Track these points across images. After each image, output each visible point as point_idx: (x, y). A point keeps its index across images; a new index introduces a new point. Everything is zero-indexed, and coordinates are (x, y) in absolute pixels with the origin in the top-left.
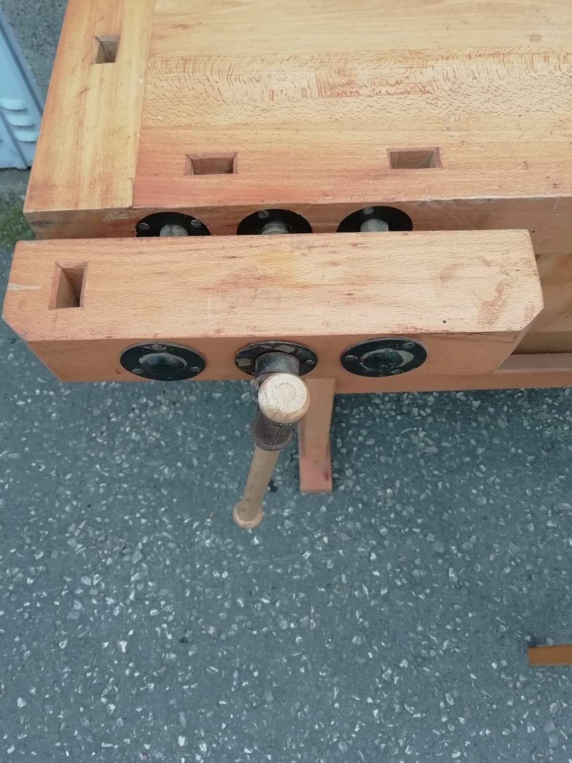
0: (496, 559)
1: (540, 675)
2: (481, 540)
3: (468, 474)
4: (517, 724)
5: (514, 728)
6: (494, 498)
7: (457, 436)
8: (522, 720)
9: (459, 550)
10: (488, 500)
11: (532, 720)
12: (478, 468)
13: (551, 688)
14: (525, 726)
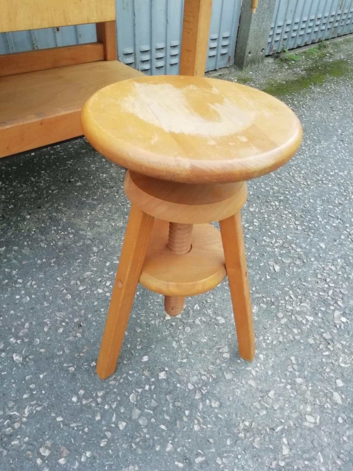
0: (50, 328)
1: (112, 382)
2: (34, 323)
3: (9, 289)
4: (110, 429)
5: (109, 434)
6: (34, 294)
8: (113, 423)
10: (30, 297)
11: (120, 417)
12: (16, 282)
13: (125, 386)
14: (117, 426)
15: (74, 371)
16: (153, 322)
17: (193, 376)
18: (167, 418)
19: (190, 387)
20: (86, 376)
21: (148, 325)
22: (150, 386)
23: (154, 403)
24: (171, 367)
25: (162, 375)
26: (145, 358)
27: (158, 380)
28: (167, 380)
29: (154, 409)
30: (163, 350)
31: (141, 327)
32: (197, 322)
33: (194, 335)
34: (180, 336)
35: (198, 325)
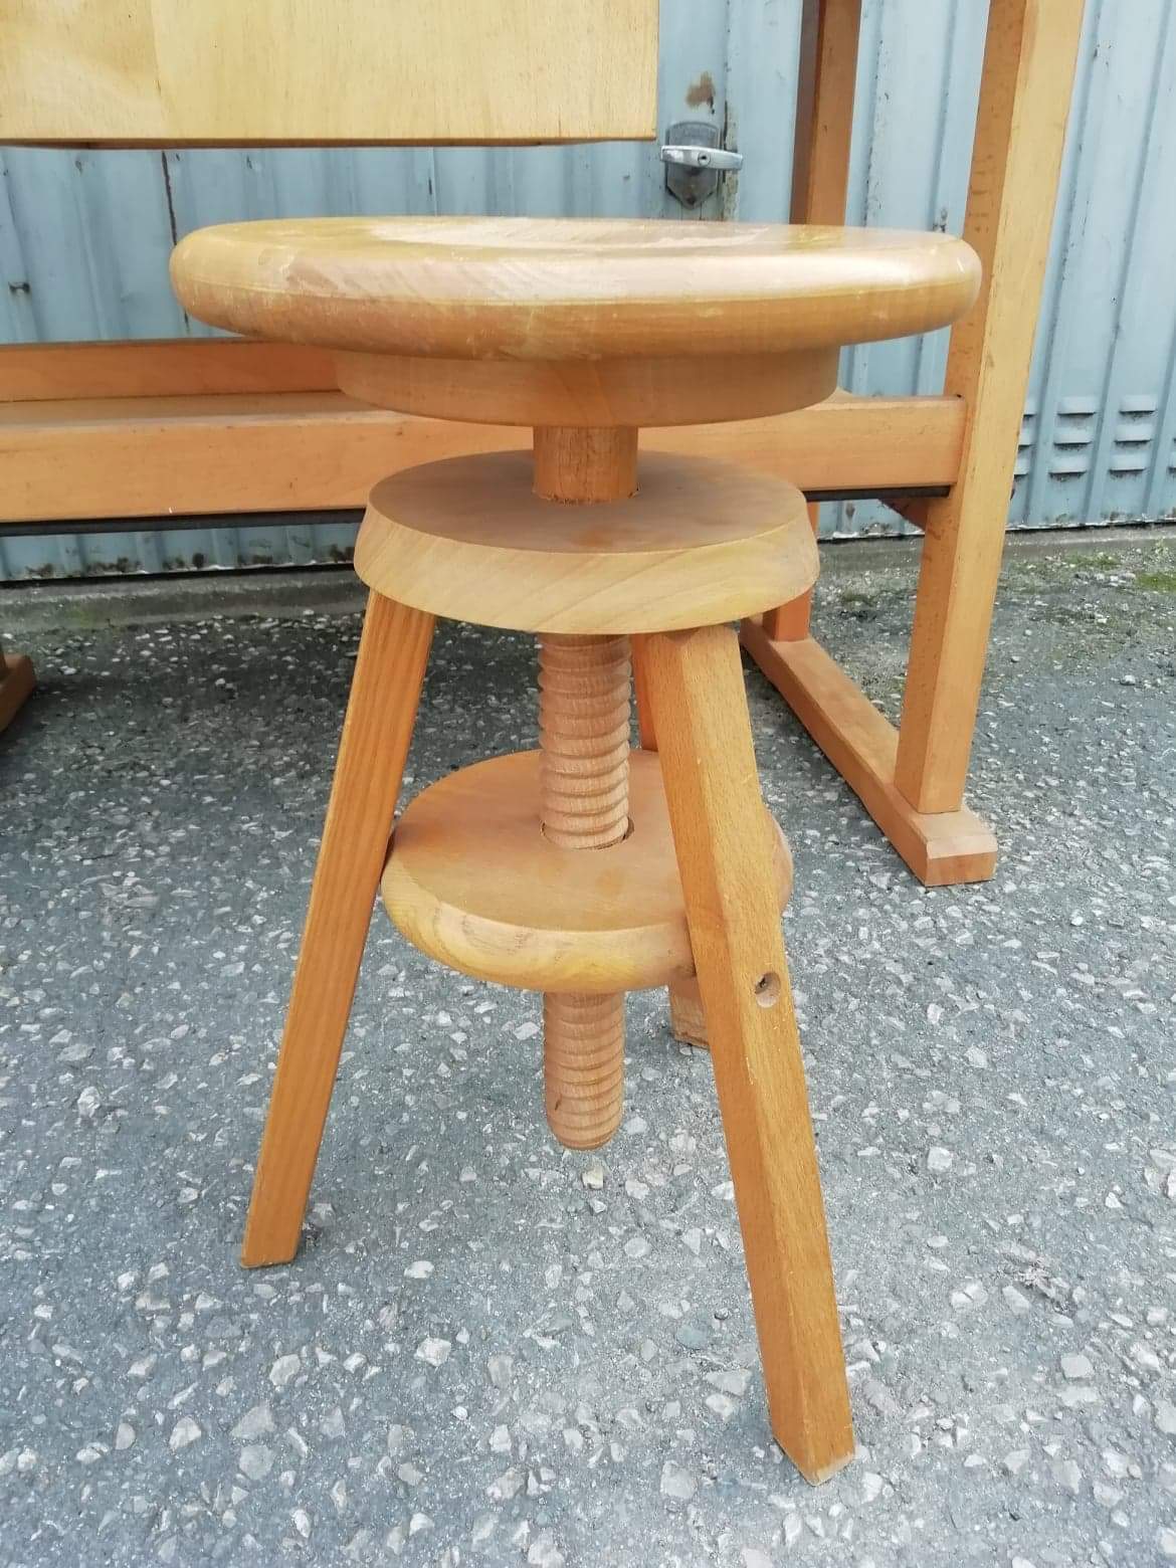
0: (227, 1063)
1: (265, 1289)
2: (202, 1033)
3: (217, 929)
4: (141, 1425)
5: (126, 1436)
6: (265, 963)
7: (216, 880)
9: (131, 1051)
10: (248, 968)
11: (200, 1409)
12: (246, 920)
13: (292, 1319)
14: (168, 1429)
15: (192, 1202)
16: (534, 1173)
17: (541, 1410)
18: (339, 1498)
19: (500, 1440)
20: (210, 1233)
21: (512, 1174)
22: (369, 1362)
23: (333, 1424)
24: (484, 1341)
25: (433, 1350)
26: (420, 1270)
27: (407, 1359)
28: (435, 1377)
29: (321, 1444)
30: (496, 1273)
31: (484, 1171)
32: (693, 1238)
33: (647, 1278)
34: (595, 1258)
35: (687, 1251)
